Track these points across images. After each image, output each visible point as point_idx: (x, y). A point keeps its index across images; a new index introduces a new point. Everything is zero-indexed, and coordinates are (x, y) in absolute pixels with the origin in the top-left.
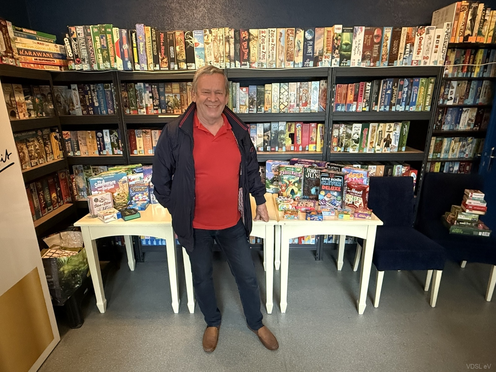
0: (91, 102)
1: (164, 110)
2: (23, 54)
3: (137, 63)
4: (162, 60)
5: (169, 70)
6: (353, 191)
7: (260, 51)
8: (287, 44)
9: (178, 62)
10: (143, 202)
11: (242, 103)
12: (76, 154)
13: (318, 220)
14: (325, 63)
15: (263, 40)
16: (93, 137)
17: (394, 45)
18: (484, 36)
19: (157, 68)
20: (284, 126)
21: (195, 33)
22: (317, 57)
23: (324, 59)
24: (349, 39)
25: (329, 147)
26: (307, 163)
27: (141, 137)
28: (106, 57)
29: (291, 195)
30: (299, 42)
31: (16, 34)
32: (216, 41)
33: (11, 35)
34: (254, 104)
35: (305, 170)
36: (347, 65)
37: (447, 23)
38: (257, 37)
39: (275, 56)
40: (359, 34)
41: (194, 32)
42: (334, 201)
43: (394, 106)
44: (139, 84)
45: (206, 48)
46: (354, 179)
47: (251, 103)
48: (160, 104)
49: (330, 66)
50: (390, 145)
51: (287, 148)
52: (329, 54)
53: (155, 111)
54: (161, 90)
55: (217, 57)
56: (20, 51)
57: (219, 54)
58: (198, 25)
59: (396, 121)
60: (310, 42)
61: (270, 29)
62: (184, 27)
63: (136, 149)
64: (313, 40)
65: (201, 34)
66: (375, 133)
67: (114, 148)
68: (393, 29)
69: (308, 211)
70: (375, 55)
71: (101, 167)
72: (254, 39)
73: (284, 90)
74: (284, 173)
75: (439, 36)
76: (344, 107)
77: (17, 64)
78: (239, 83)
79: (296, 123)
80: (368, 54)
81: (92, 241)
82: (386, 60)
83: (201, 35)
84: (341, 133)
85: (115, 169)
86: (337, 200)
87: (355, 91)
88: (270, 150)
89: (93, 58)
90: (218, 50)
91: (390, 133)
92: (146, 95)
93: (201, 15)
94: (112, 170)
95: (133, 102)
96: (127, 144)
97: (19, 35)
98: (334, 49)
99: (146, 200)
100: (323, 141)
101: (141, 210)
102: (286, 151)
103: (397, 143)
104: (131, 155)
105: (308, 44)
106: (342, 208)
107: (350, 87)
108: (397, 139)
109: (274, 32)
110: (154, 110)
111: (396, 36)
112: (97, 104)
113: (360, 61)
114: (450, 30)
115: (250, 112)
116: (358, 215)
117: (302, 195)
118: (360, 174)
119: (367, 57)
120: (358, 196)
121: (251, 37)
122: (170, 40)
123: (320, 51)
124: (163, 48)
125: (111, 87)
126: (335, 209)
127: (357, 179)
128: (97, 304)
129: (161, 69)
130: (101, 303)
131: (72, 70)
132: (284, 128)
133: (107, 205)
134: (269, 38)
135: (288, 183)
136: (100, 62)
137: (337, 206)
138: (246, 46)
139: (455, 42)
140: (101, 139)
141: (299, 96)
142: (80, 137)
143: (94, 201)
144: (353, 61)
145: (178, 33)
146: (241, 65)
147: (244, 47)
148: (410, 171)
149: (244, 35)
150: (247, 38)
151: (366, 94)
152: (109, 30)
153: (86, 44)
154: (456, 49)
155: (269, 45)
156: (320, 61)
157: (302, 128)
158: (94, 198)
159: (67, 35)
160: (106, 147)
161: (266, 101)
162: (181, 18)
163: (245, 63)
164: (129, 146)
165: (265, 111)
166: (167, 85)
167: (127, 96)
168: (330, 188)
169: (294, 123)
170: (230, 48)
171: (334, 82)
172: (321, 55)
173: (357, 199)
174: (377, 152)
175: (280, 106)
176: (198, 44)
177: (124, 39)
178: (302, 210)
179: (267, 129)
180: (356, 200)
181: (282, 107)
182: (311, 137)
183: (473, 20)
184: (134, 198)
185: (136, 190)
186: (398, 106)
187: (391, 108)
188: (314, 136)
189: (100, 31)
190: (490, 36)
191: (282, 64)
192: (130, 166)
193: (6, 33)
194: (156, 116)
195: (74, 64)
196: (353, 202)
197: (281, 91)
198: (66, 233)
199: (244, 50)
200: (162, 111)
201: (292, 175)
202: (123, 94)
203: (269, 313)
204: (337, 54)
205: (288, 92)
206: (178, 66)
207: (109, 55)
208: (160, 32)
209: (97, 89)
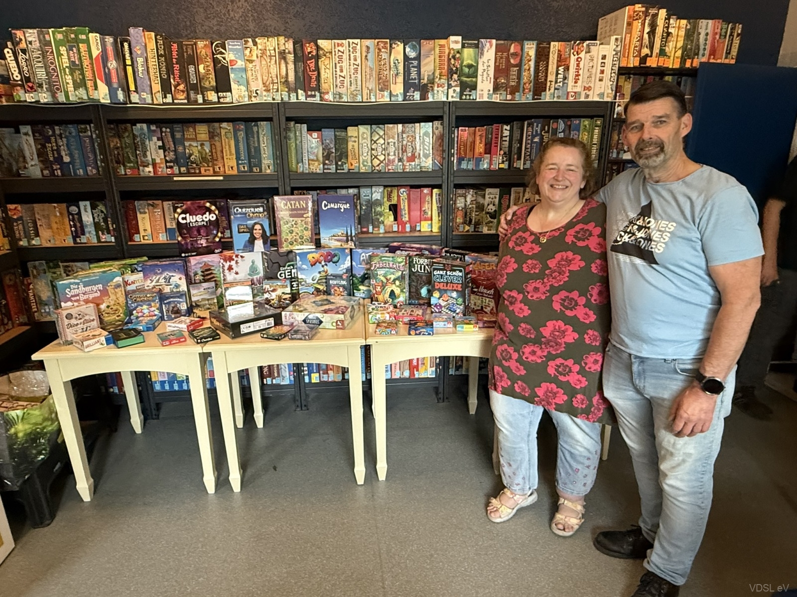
0: (56, 155)
1: (185, 169)
3: (134, 91)
4: (176, 87)
5: (189, 103)
6: (482, 289)
7: (336, 74)
8: (377, 66)
9: (203, 91)
10: (151, 318)
11: (311, 157)
12: (34, 242)
13: (427, 334)
14: (438, 95)
15: (340, 57)
16: (61, 213)
17: (541, 68)
18: (669, 57)
19: (169, 99)
20: (381, 193)
21: (230, 44)
22: (426, 85)
23: (436, 88)
24: (473, 58)
25: (451, 224)
26: (413, 249)
27: (145, 213)
28: (78, 81)
29: (391, 300)
30: (396, 62)
32: (265, 57)
34: (331, 158)
35: (410, 260)
36: (471, 98)
37: (615, 37)
38: (331, 53)
40: (487, 51)
41: (228, 43)
42: (453, 306)
44: (138, 125)
45: (249, 69)
46: (482, 272)
47: (327, 157)
48: (176, 158)
49: (444, 99)
51: (387, 228)
52: (444, 81)
53: (169, 170)
54: (178, 135)
55: (268, 83)
57: (271, 79)
58: (236, 29)
60: (413, 62)
61: (351, 41)
62: (213, 33)
63: (138, 232)
64: (418, 58)
65: (239, 45)
67: (100, 232)
68: (538, 45)
69: (414, 322)
70: (513, 84)
71: (79, 264)
72: (325, 55)
73: (377, 137)
74: (378, 266)
75: (605, 56)
76: (471, 162)
78: (306, 125)
79: (399, 188)
80: (503, 81)
81: (64, 383)
82: (530, 91)
83: (240, 47)
84: (468, 203)
85: (101, 267)
86: (457, 304)
87: (487, 138)
89: (57, 82)
92: (153, 144)
93: (241, 13)
94: (95, 267)
95: (130, 155)
96: (123, 224)
98: (451, 73)
99: (155, 315)
100: (440, 215)
101: (147, 331)
104: (129, 243)
105: (411, 65)
107: (479, 131)
109: (357, 44)
110: (167, 168)
111: (542, 55)
112: (67, 159)
113: (491, 92)
114: (619, 47)
115: (325, 171)
116: (484, 325)
117: (407, 298)
118: (491, 264)
119: (501, 87)
120: (488, 297)
121: (321, 52)
122: (189, 56)
123: (429, 75)
124: (177, 67)
125: (91, 131)
126: (454, 317)
127: (486, 271)
128: (77, 487)
129: (175, 101)
130: (83, 484)
131: (19, 101)
132: (381, 195)
133: (88, 324)
134: (350, 55)
135: (385, 280)
136: (69, 89)
137: (458, 314)
138: (312, 66)
139: (629, 66)
140: (76, 216)
141: (402, 146)
142: (38, 213)
143: (65, 318)
144: (481, 92)
145: (201, 44)
146: (307, 96)
147: (310, 68)
149: (309, 50)
150: (314, 53)
151: (504, 143)
152: (84, 37)
153: (43, 58)
154: (632, 76)
155: (350, 65)
156: (430, 91)
157: (409, 195)
158: (65, 313)
159: (9, 44)
160: (86, 230)
161: (349, 153)
162: (207, 18)
163: (313, 93)
164: (126, 227)
166: (188, 127)
167: (119, 145)
168: (447, 286)
169: (396, 188)
170: (287, 69)
171: (454, 125)
173: (487, 301)
175: (373, 161)
176: (235, 63)
177: (110, 53)
178: (404, 320)
180: (485, 303)
181: (376, 162)
182: (423, 209)
183: (652, 33)
184: (134, 312)
185: (138, 299)
188: (428, 209)
189: (67, 39)
190: (677, 57)
191: (372, 96)
192: (128, 261)
194: (169, 178)
195: (23, 91)
196: (482, 307)
197: (373, 138)
198: (18, 373)
199: (310, 73)
200: (180, 170)
201: (391, 268)
202: (113, 142)
203: (359, 483)
204: (455, 81)
205: (384, 140)
206: (204, 97)
207: (84, 78)
208: (170, 42)
209: (67, 134)
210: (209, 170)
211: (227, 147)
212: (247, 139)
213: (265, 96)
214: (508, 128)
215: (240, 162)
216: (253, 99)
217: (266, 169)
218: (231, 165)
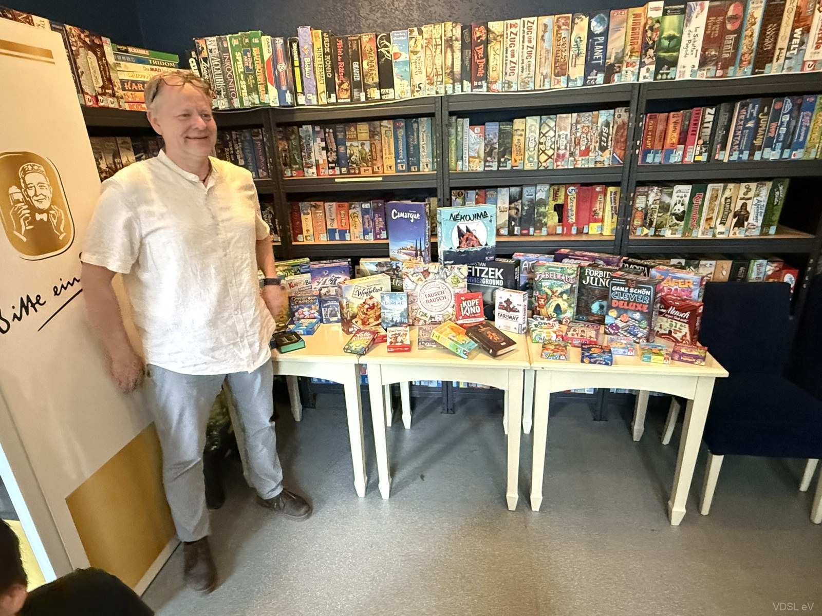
0: (233, 159)
1: (345, 169)
2: (130, 88)
3: (301, 93)
4: (339, 86)
5: (352, 102)
6: (672, 311)
7: (506, 60)
8: (555, 45)
9: (366, 88)
10: (311, 320)
11: (472, 154)
13: (604, 363)
14: (627, 77)
15: (513, 41)
17: (768, 33)
19: (333, 100)
20: (546, 191)
22: (612, 65)
23: (624, 68)
24: (677, 27)
25: (628, 227)
26: (585, 258)
27: (308, 214)
28: (252, 86)
29: (556, 315)
30: (578, 40)
31: (119, 57)
32: (430, 47)
33: (111, 59)
34: (493, 155)
35: (582, 271)
36: (669, 77)
38: (502, 36)
39: (532, 68)
40: (697, 17)
41: (393, 35)
42: (634, 329)
43: (759, 150)
44: (304, 127)
45: (412, 61)
46: (673, 289)
47: (489, 154)
48: (338, 158)
49: (636, 82)
50: (746, 223)
51: (550, 230)
52: (635, 59)
53: (331, 170)
54: (340, 136)
55: (432, 75)
56: (126, 84)
57: (435, 71)
58: (400, 20)
59: (760, 180)
60: (599, 38)
61: (526, 19)
62: (377, 25)
63: (301, 233)
64: (605, 34)
65: (403, 36)
66: (717, 203)
68: (768, 1)
69: (586, 347)
70: (727, 56)
72: (496, 40)
73: (547, 129)
76: (659, 155)
77: (120, 106)
78: (468, 119)
79: (567, 186)
80: (713, 53)
82: (749, 63)
83: (405, 38)
84: (650, 202)
86: (639, 326)
87: (683, 125)
88: (519, 233)
89: (232, 88)
90: (434, 64)
91: (747, 201)
92: (317, 145)
93: (405, 2)
95: (296, 157)
96: (288, 225)
97: (124, 58)
98: (645, 47)
99: (315, 318)
100: (615, 217)
101: (308, 334)
102: (548, 235)
103: (761, 219)
104: (294, 243)
105: (596, 43)
106: (648, 341)
107: (673, 117)
108: (761, 212)
109: (533, 23)
110: (329, 168)
111: (773, 16)
112: (242, 163)
113: (696, 68)
115: (486, 169)
116: (680, 358)
117: (575, 314)
118: (686, 281)
119: (709, 61)
120: (679, 321)
121: (491, 36)
122: (353, 51)
123: (617, 53)
124: (341, 64)
125: (262, 136)
126: (635, 342)
127: (679, 289)
129: (339, 101)
132: (546, 194)
134: (524, 36)
135: (550, 293)
136: (243, 94)
137: (639, 338)
138: (481, 52)
141: (575, 138)
144: (682, 70)
145: (365, 38)
146: (473, 87)
147: (478, 55)
148: (784, 271)
149: (478, 34)
150: (484, 38)
151: (704, 130)
152: (256, 41)
153: (222, 63)
155: (523, 49)
156: (617, 72)
157: (578, 194)
159: (193, 53)
161: (514, 149)
162: (371, 11)
163: (480, 83)
164: (291, 228)
165: (513, 167)
166: (350, 127)
167: (286, 147)
168: (628, 305)
169: (564, 186)
170: (453, 59)
171: (643, 112)
172: (620, 60)
173: (678, 326)
174: (719, 236)
175: (540, 157)
176: (399, 55)
177: (280, 55)
178: (574, 342)
179: (515, 198)
180: (676, 327)
181: (543, 157)
184: (296, 314)
185: (300, 302)
186: (767, 150)
187: (752, 154)
188: (600, 209)
189: (243, 44)
191: (546, 82)
192: (292, 262)
193: (101, 57)
194: (331, 180)
196: (670, 332)
197: (542, 131)
199: (478, 61)
200: (341, 171)
201: (559, 280)
202: (281, 144)
203: (510, 509)
204: (650, 57)
205: (555, 132)
206: (366, 95)
207: (256, 81)
208: (336, 39)
209: (242, 139)
210: (368, 170)
211: (387, 146)
212: (407, 137)
213: (428, 90)
214: (713, 111)
215: (399, 161)
216: (416, 94)
217: (424, 168)
218: (390, 164)
